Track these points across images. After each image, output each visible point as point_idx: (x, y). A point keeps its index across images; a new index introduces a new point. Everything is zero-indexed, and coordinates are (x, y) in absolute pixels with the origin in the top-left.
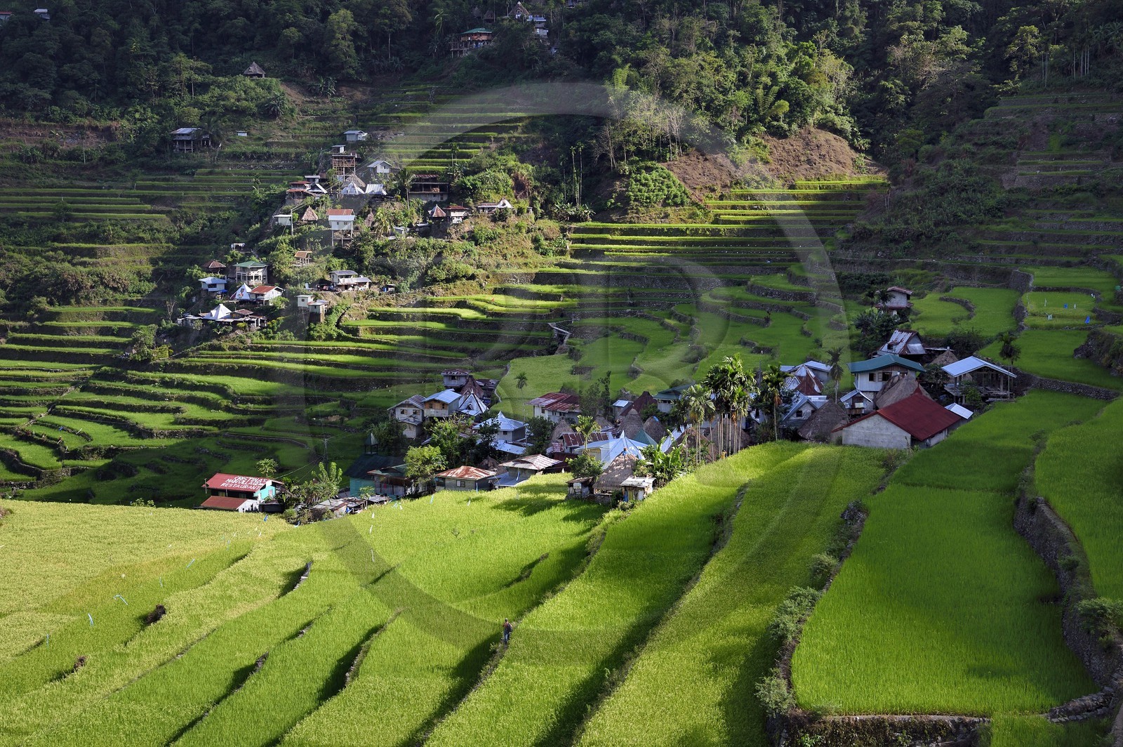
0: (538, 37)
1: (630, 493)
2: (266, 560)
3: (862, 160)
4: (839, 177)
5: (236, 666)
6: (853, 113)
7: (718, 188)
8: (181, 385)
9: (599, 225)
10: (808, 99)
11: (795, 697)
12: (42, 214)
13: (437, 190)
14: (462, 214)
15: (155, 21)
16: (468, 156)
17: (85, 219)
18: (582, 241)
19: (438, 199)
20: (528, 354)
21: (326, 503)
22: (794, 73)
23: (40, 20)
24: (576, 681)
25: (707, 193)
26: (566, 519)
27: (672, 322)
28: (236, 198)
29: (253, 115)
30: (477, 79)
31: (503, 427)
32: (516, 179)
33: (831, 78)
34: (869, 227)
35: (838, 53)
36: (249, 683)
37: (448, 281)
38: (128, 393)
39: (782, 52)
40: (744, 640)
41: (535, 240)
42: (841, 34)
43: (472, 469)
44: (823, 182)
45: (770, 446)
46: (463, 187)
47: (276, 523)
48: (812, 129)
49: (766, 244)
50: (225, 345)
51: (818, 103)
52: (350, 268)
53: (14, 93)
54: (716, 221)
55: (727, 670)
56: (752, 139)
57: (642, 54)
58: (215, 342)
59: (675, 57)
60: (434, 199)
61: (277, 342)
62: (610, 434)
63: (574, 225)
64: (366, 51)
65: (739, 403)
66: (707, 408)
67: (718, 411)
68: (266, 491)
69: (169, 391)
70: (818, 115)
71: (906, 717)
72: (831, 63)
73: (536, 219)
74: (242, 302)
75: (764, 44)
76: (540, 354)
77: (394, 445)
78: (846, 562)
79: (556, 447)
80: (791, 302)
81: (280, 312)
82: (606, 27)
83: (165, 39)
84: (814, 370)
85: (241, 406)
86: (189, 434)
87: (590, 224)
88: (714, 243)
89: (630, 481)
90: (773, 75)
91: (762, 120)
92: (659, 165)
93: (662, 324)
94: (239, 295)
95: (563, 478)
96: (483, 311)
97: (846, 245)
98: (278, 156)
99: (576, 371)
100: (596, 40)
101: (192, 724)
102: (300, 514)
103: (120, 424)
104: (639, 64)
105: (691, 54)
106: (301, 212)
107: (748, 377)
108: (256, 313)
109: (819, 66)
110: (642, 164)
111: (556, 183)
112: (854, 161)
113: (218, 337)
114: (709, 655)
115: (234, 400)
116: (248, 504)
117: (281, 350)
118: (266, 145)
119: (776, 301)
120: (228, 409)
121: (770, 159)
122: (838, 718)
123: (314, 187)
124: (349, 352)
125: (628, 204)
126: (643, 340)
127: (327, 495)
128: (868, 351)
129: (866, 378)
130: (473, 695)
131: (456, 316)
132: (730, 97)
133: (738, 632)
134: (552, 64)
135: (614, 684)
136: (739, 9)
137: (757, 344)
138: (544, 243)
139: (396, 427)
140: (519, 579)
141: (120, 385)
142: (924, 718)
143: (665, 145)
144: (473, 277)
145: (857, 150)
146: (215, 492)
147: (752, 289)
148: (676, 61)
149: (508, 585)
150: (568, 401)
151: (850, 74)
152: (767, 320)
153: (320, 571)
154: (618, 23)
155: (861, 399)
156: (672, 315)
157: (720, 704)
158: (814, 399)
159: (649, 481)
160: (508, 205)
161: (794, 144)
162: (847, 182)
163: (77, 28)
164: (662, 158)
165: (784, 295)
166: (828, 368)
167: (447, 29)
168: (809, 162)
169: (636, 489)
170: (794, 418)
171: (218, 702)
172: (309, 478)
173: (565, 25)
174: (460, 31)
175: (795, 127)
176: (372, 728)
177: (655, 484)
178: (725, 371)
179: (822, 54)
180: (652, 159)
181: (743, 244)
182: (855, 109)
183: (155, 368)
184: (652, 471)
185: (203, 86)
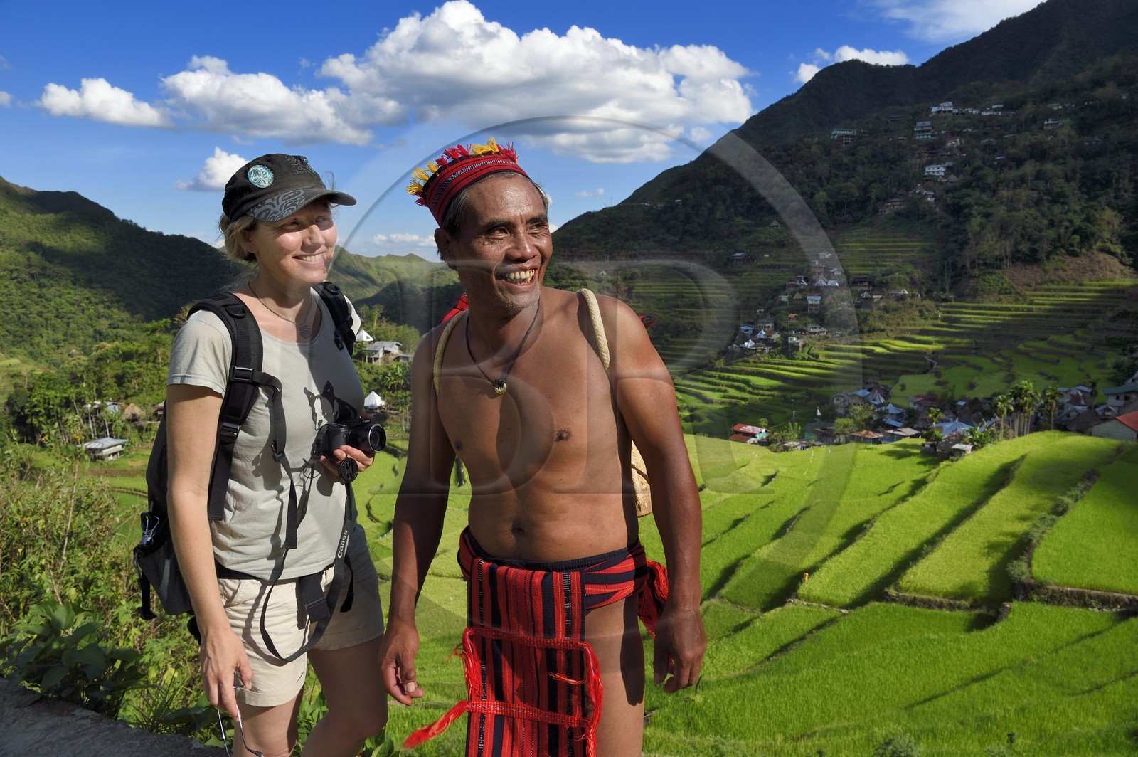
0: (929, 202)
1: (957, 453)
2: (756, 468)
3: (1127, 270)
4: (1111, 280)
5: (735, 518)
6: (1122, 243)
7: (1034, 286)
8: (728, 379)
9: (959, 304)
10: (1093, 235)
11: (1030, 572)
12: (671, 295)
13: (867, 284)
14: (880, 296)
15: (728, 202)
16: (885, 266)
17: (689, 297)
18: (948, 313)
19: (867, 288)
20: (912, 373)
21: (791, 443)
22: (1084, 221)
23: (677, 205)
24: (908, 549)
25: (1026, 287)
26: (919, 463)
27: (999, 360)
28: (760, 287)
29: (773, 246)
30: (893, 225)
31: (890, 412)
32: (911, 278)
33: (1109, 223)
34: (1128, 309)
35: (1113, 209)
36: (740, 526)
37: (869, 332)
38: (703, 381)
39: (1078, 208)
40: (1009, 539)
41: (921, 312)
42: (1116, 197)
43: (870, 432)
44: (1100, 283)
45: (1048, 433)
46: (881, 283)
47: (765, 451)
48: (1095, 252)
49: (1062, 317)
50: (751, 360)
51: (1100, 237)
52: (817, 324)
53: (664, 239)
54: (1031, 303)
55: (995, 554)
56: (1056, 257)
57: (989, 210)
58: (746, 358)
59: (1010, 211)
60: (864, 288)
61: (777, 360)
62: (951, 419)
63: (944, 304)
64: (833, 212)
65: (1029, 407)
66: (1008, 410)
67: (1015, 411)
68: (762, 433)
69: (722, 382)
70: (1099, 244)
71: (1099, 592)
72: (1108, 214)
73: (922, 300)
74: (761, 339)
75: (1066, 203)
76: (919, 373)
77: (830, 416)
78: (1079, 502)
79: (920, 424)
80: (1074, 352)
81: (779, 345)
82: (969, 196)
83: (732, 210)
84: (1082, 391)
85: (756, 391)
86: (730, 403)
87: (954, 303)
88: (1028, 316)
89: (957, 446)
90: (1071, 221)
91: (1063, 247)
92: (997, 271)
93: (993, 360)
94: (759, 336)
95: (920, 441)
96: (888, 349)
97: (1113, 319)
98: (783, 266)
99: (938, 384)
100: (962, 203)
101: (711, 541)
102: (777, 447)
103: (699, 396)
104: (987, 216)
105: (1019, 210)
106: (794, 294)
107: (1036, 393)
108: (767, 345)
109: (1100, 216)
110: (987, 271)
111: (935, 280)
112: (1122, 271)
113: (747, 356)
114: (986, 544)
115: (753, 388)
116: (752, 440)
117: (778, 364)
118: (778, 261)
119: (1065, 350)
120: (750, 393)
121: (1067, 268)
122: (1056, 588)
123: (801, 282)
124: (813, 367)
125: (977, 292)
126: (980, 369)
127: (791, 440)
128: (1118, 382)
129: (1114, 398)
130: (850, 549)
131: (872, 351)
132: (1043, 233)
133: (1007, 534)
134: (936, 216)
135: (927, 553)
136: (1051, 184)
137: (1050, 375)
138: (926, 313)
139: (833, 407)
140: (886, 493)
141: (700, 377)
142: (1111, 594)
143: (1001, 260)
144: (883, 330)
145: (1124, 264)
146: (737, 432)
147: (1051, 343)
148: (1010, 214)
149: (880, 495)
150: (929, 400)
151: (1121, 220)
152: (1058, 361)
153: (782, 477)
154: (976, 193)
155: (1109, 410)
156: (999, 356)
157: (987, 572)
158: (1079, 408)
159: (969, 447)
160: (906, 292)
161: (1083, 261)
162: (1116, 283)
163: (693, 208)
164: (999, 267)
165: (1070, 347)
166: (1090, 390)
167: (878, 200)
168: (1092, 270)
169: (961, 452)
170: (1065, 418)
171: (724, 533)
172: (784, 430)
173: (944, 196)
174: (885, 200)
175: (1084, 250)
176: (796, 557)
177: (973, 449)
178: (1021, 389)
179: (1103, 209)
180: (993, 268)
181: (1047, 317)
182: (1124, 241)
183: (716, 370)
184: (972, 441)
185: (749, 233)
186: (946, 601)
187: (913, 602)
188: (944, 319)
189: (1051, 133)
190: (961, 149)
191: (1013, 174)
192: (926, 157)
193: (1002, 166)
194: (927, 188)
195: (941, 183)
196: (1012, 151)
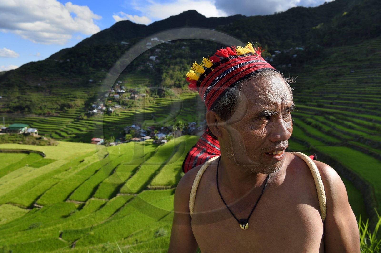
0: (151, 68)
1: (162, 143)
2: (101, 152)
7: (180, 94)
12: (66, 94)
14: (137, 96)
15: (87, 62)
17: (73, 95)
18: (157, 101)
20: (148, 120)
21: (112, 143)
23: (68, 62)
25: (178, 94)
26: (152, 147)
29: (102, 78)
31: (142, 132)
32: (146, 90)
37: (134, 107)
38: (79, 124)
41: (149, 101)
43: (137, 138)
45: (186, 135)
46: (137, 91)
47: (104, 147)
49: (187, 103)
52: (118, 104)
53: (63, 73)
54: (179, 99)
56: (185, 86)
57: (168, 71)
60: (132, 93)
62: (160, 133)
63: (156, 98)
65: (181, 128)
66: (176, 130)
67: (178, 130)
68: (102, 141)
69: (86, 124)
73: (150, 97)
77: (124, 134)
79: (151, 135)
80: (191, 113)
81: (106, 111)
82: (162, 66)
83: (88, 65)
84: (194, 124)
86: (89, 131)
87: (159, 98)
88: (179, 102)
89: (162, 141)
94: (99, 108)
95: (152, 140)
96: (140, 112)
98: (106, 85)
99: (155, 122)
100: (160, 68)
102: (107, 145)
104: (167, 73)
105: (176, 72)
106: (110, 94)
107: (183, 125)
108: (102, 111)
110: (167, 89)
111: (153, 91)
113: (95, 115)
114: (174, 169)
116: (99, 143)
117: (106, 117)
119: (188, 112)
120: (96, 127)
123: (112, 90)
124: (117, 118)
125: (165, 95)
131: (135, 113)
133: (179, 165)
134: (153, 72)
135: (158, 173)
136: (184, 65)
137: (186, 119)
138: (151, 101)
139: (124, 131)
140: (143, 157)
143: (171, 86)
144: (138, 106)
146: (93, 141)
147: (185, 110)
148: (173, 73)
150: (154, 127)
152: (187, 115)
153: (110, 154)
154: (164, 66)
158: (193, 128)
160: (145, 95)
163: (74, 63)
164: (171, 88)
165: (190, 111)
167: (136, 65)
169: (164, 143)
170: (190, 131)
171: (92, 175)
172: (109, 139)
173: (155, 66)
174: (138, 66)
177: (167, 141)
178: (179, 123)
180: (169, 88)
183: (84, 120)
184: (166, 139)
185: (94, 73)
186: (164, 187)
187: (155, 189)
188: (156, 103)
189: (184, 50)
190: (160, 52)
191: (174, 61)
192: (150, 53)
193: (171, 58)
194: (151, 63)
195: (154, 62)
196: (174, 54)
